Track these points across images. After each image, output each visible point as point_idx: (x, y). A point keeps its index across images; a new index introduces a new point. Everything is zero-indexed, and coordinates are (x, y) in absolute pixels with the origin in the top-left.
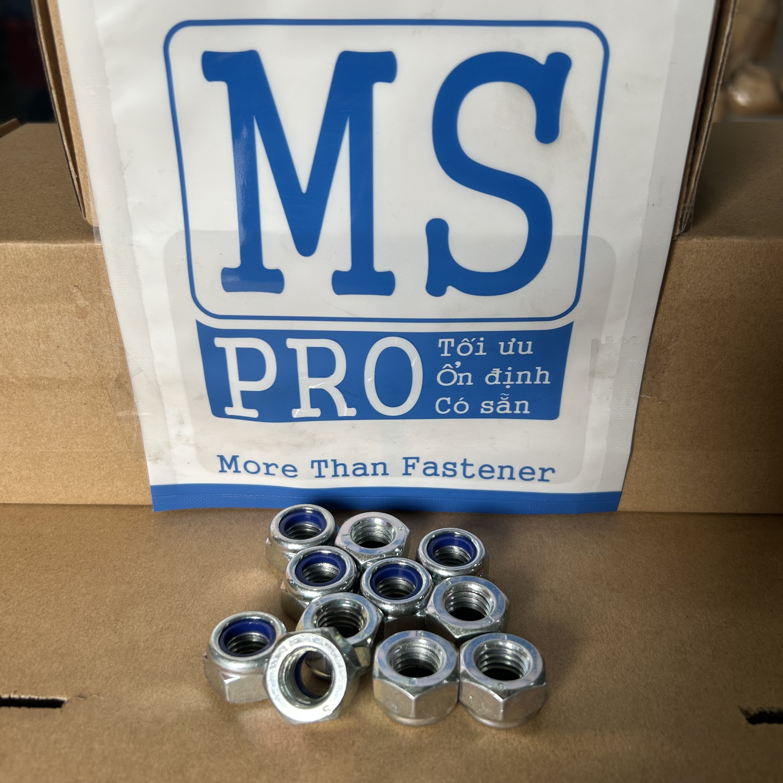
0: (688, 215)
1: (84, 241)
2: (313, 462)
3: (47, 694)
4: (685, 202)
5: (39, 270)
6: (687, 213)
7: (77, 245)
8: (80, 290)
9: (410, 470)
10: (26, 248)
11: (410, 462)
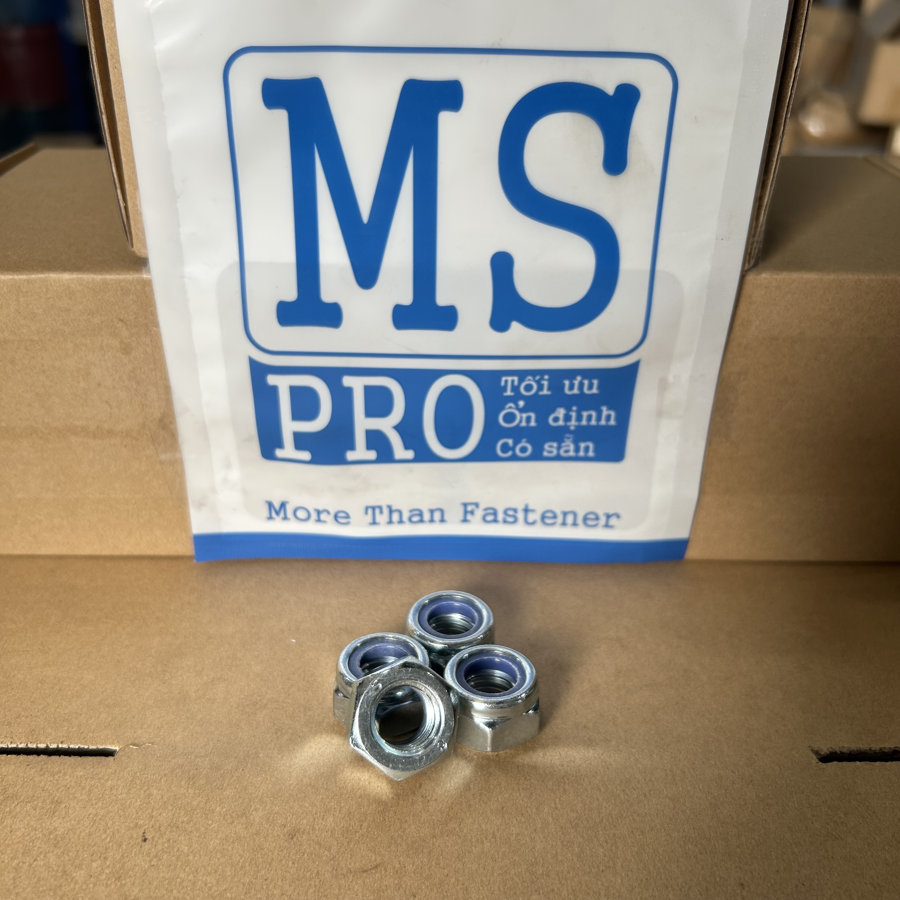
0: (757, 250)
1: (131, 272)
2: (367, 508)
3: (97, 744)
4: (754, 236)
5: (83, 302)
6: (756, 248)
7: (123, 277)
8: (126, 324)
9: (469, 517)
10: (70, 280)
11: (469, 508)
